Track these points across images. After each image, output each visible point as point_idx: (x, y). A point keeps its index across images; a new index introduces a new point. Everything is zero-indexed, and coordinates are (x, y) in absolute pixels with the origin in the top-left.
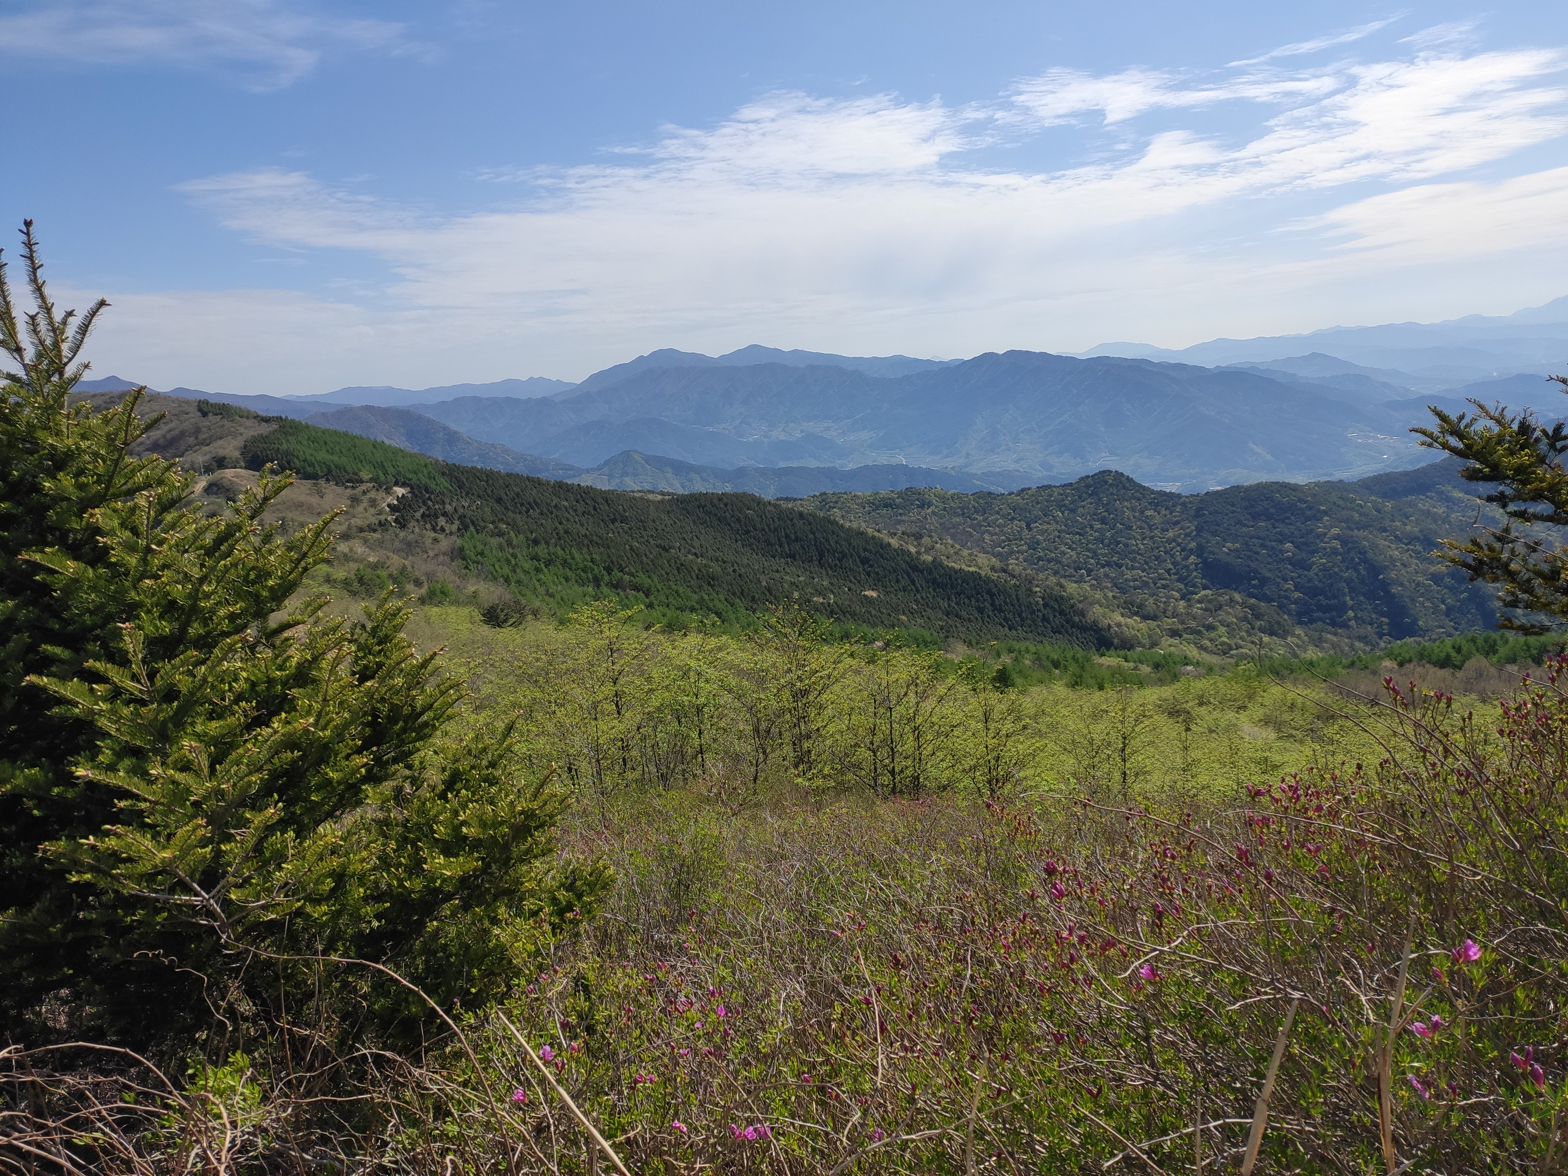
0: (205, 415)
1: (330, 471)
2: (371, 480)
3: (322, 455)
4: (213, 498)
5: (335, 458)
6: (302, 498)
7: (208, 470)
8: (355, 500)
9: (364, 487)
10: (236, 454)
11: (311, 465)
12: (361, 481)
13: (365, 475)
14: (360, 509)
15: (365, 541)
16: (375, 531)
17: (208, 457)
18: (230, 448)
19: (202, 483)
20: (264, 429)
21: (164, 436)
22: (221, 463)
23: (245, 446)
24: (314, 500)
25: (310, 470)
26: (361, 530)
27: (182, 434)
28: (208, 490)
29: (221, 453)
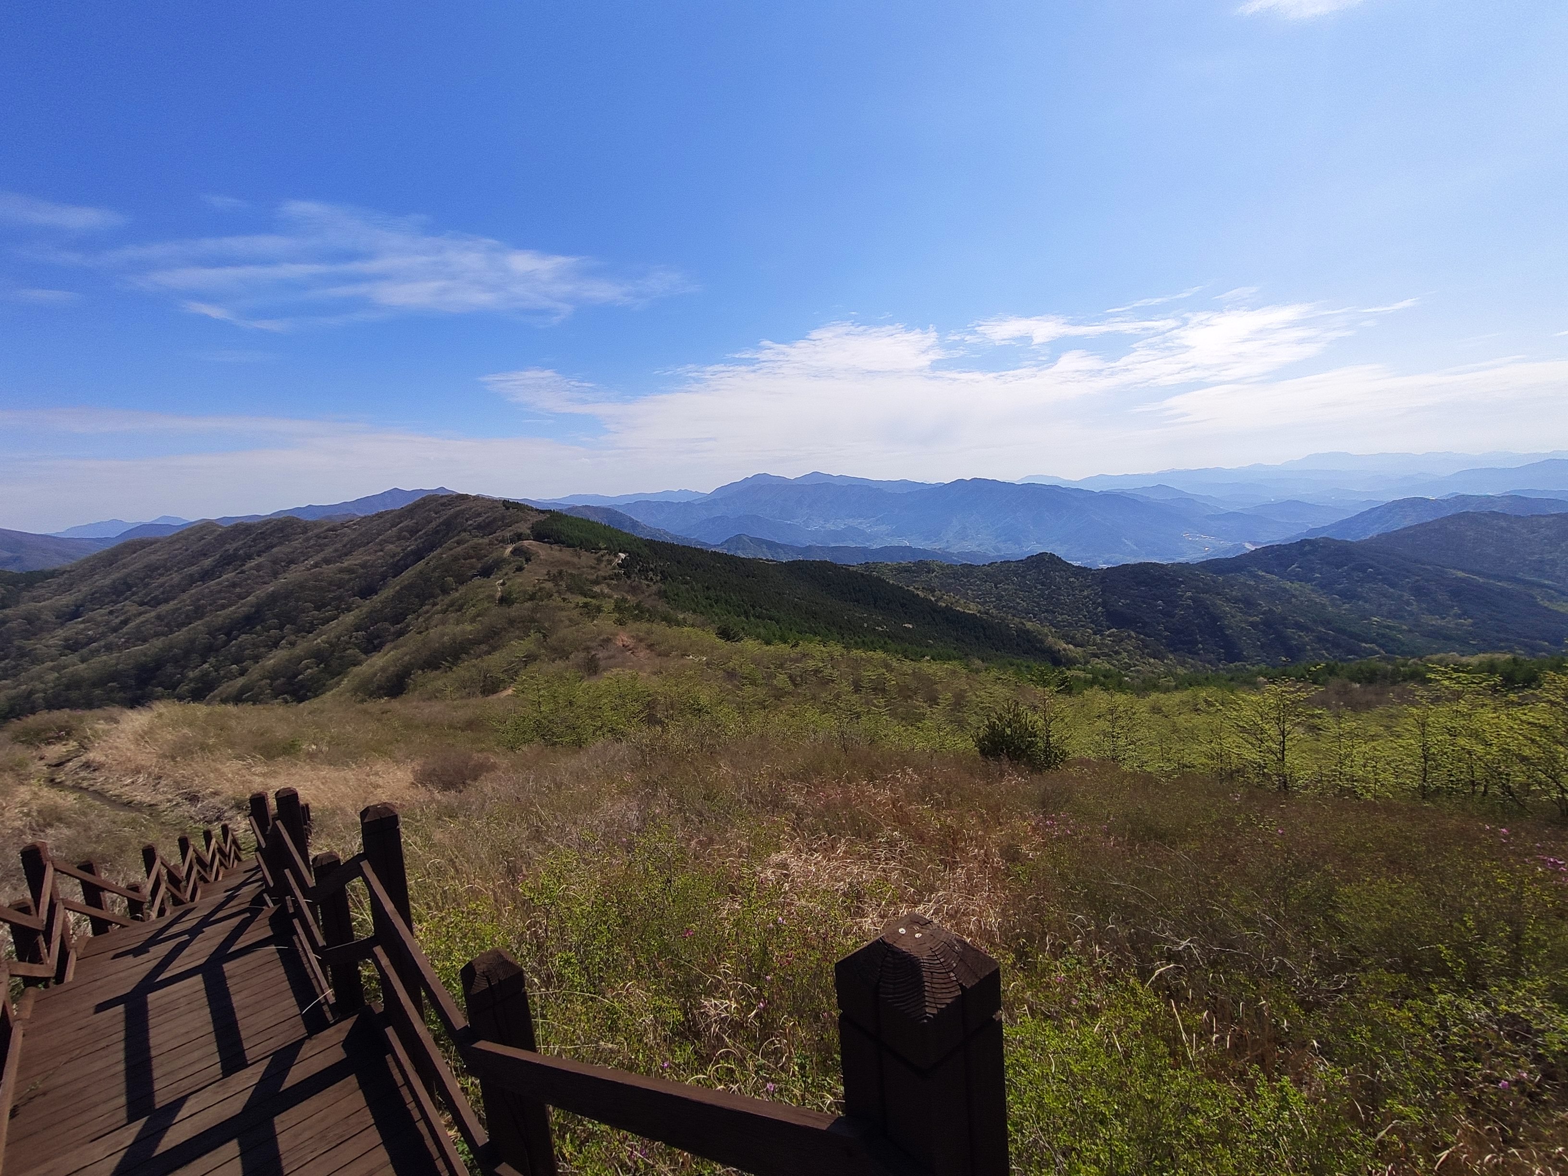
0: (508, 508)
1: (582, 543)
2: (606, 549)
3: (577, 533)
4: (517, 558)
5: (583, 534)
6: (569, 559)
7: (512, 541)
8: (599, 560)
9: (602, 552)
10: (529, 531)
11: (572, 539)
12: (601, 549)
13: (602, 545)
14: (603, 565)
15: (609, 585)
16: (613, 579)
17: (512, 533)
18: (524, 528)
19: (509, 549)
20: (542, 517)
21: (484, 520)
22: (519, 537)
23: (533, 528)
24: (575, 560)
25: (570, 542)
26: (605, 578)
27: (495, 519)
28: (513, 552)
29: (520, 531)
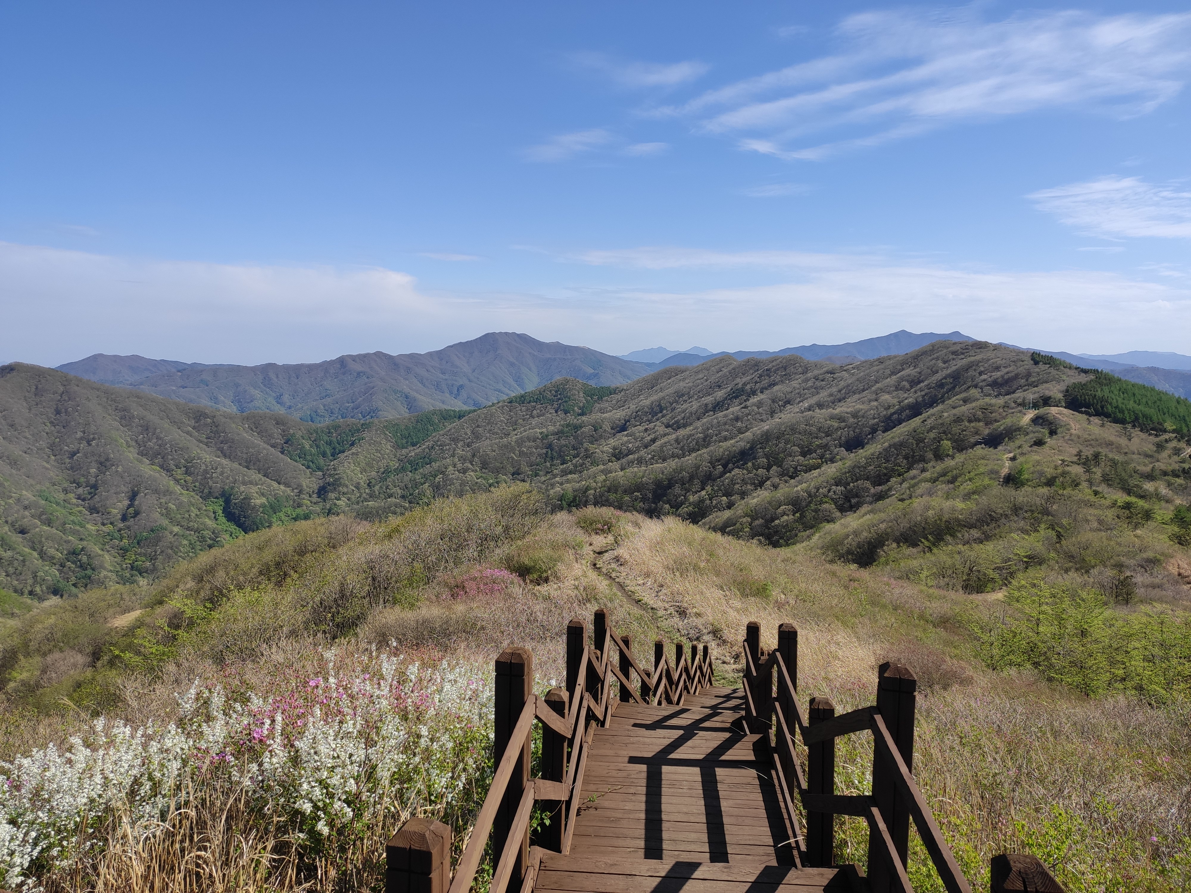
0: (1036, 363)
1: (1137, 419)
2: (1174, 431)
3: (1131, 405)
4: (1038, 428)
5: (1141, 407)
6: (1112, 438)
7: (1035, 406)
8: (1160, 447)
9: (1166, 436)
10: (1060, 396)
11: (1122, 411)
12: (1165, 431)
13: (1169, 425)
14: (1165, 454)
15: (1169, 485)
16: (1178, 476)
17: (1036, 396)
18: (1055, 391)
19: (1031, 414)
20: (1083, 379)
21: (1002, 376)
22: (1046, 401)
23: (1067, 391)
24: (1123, 441)
25: (1120, 415)
26: (1165, 473)
27: (1016, 377)
28: (1035, 421)
29: (1048, 393)
